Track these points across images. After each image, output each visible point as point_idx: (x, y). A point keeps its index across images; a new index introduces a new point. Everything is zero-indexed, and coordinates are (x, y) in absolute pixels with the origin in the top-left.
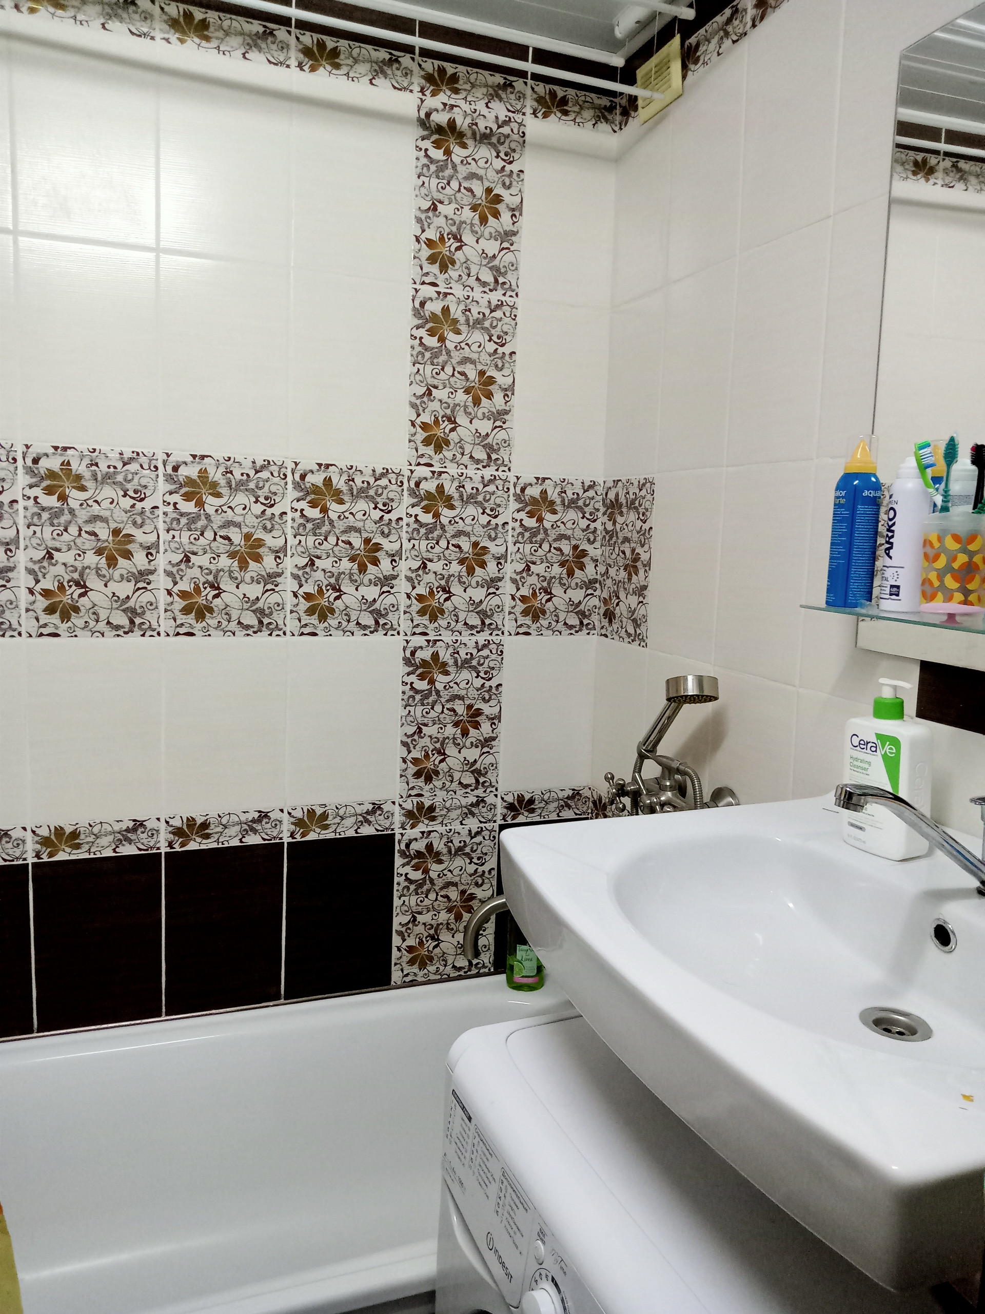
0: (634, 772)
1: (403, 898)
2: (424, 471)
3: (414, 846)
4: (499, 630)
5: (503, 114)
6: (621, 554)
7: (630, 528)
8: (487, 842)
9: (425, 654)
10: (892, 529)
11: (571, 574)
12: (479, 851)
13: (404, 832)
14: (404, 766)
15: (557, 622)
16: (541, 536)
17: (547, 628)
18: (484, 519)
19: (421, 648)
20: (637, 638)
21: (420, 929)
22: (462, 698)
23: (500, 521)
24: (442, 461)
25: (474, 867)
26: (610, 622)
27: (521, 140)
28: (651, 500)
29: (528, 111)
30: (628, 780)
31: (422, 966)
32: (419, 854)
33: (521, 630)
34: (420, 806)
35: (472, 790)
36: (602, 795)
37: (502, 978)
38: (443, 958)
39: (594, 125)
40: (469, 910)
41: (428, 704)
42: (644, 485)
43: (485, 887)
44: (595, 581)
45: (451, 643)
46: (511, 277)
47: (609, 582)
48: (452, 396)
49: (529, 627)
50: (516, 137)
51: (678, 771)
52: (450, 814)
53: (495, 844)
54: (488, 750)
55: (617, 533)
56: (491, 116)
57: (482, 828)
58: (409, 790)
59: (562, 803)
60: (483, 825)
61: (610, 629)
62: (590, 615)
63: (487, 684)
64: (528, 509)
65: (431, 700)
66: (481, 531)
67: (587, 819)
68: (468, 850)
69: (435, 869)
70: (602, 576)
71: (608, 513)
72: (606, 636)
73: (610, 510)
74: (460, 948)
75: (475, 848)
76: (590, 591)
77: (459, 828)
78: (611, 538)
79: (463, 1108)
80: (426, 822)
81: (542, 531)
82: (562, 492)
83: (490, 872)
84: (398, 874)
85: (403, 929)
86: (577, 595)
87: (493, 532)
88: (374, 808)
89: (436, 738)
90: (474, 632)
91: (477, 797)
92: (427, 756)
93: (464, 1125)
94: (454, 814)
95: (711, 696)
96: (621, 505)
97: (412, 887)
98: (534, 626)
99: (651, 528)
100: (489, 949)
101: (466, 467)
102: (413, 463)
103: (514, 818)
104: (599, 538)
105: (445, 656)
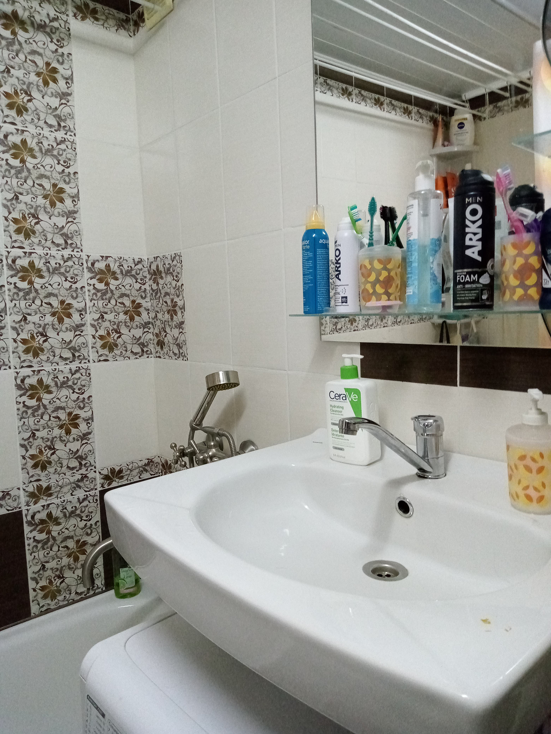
0: (189, 440)
1: (33, 554)
2: (18, 252)
3: (38, 517)
4: (86, 359)
5: (52, 14)
6: (164, 303)
7: (169, 286)
8: (92, 504)
9: (33, 381)
10: (339, 262)
11: (132, 319)
12: (86, 511)
13: (29, 508)
14: (24, 461)
15: (126, 351)
16: (109, 295)
17: (120, 356)
18: (67, 285)
19: (29, 376)
20: (181, 355)
21: (49, 573)
22: (63, 408)
23: (79, 285)
24: (31, 245)
25: (84, 523)
26: (162, 348)
27: (68, 33)
28: (181, 266)
29: (71, 14)
30: (186, 446)
31: (53, 597)
32: (42, 522)
33: (102, 358)
34: (40, 488)
35: (77, 471)
36: (168, 459)
37: (112, 592)
38: (68, 588)
39: (117, 30)
40: (84, 552)
41: (38, 415)
42: (175, 258)
43: (94, 534)
44: (149, 323)
45: (51, 371)
46: (69, 123)
47: (158, 323)
48: (35, 200)
49: (107, 356)
50: (63, 30)
51: (219, 435)
52: (62, 489)
53: (98, 504)
54: (86, 441)
55: (160, 290)
56: (44, 12)
57: (87, 495)
58: (29, 478)
59: (141, 469)
60: (87, 493)
61: (162, 352)
62: (148, 345)
63: (81, 397)
64: (98, 277)
65: (40, 412)
66: (65, 293)
67: (159, 476)
68: (78, 512)
69: (55, 530)
70: (153, 319)
71: (153, 278)
72: (160, 357)
73: (153, 277)
74: (79, 579)
75: (83, 510)
76: (146, 330)
77: (70, 498)
78: (156, 294)
79: (97, 708)
80: (45, 498)
81: (109, 292)
82: (120, 266)
83: (96, 524)
84: (27, 538)
85: (36, 576)
86: (138, 333)
87: (75, 293)
88: (3, 495)
89: (46, 438)
90: (68, 362)
91: (81, 474)
92: (41, 452)
93: (99, 721)
94: (65, 489)
95: (235, 383)
96: (161, 272)
97: (40, 545)
98: (111, 355)
99: (182, 285)
100: (100, 575)
101: (50, 249)
102: (9, 246)
103: (109, 484)
104: (148, 295)
105: (48, 380)
